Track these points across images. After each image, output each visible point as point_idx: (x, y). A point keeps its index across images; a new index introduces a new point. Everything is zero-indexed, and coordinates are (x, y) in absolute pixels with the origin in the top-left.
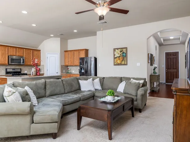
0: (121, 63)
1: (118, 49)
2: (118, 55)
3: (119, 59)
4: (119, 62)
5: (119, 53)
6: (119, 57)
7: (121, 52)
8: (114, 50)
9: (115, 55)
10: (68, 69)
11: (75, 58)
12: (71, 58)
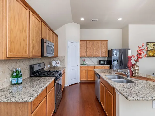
0: (153, 55)
1: (150, 43)
2: (151, 49)
3: (152, 52)
4: (151, 54)
5: (152, 46)
6: (152, 50)
7: (153, 46)
8: (147, 43)
9: (148, 48)
10: (84, 60)
11: (95, 48)
12: (89, 49)
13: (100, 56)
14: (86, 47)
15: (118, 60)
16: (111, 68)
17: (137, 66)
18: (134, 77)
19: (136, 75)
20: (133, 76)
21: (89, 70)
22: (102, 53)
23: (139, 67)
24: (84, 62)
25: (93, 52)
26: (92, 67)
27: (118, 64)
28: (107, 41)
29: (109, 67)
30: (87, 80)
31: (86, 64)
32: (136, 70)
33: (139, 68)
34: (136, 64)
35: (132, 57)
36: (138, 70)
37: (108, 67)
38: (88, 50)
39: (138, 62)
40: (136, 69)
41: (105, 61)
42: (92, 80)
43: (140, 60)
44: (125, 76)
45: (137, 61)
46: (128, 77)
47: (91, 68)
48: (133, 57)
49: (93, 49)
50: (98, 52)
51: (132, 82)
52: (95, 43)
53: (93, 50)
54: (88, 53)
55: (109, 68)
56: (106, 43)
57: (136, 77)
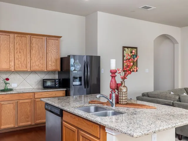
1: (128, 48)
7: (131, 52)
8: (124, 48)
9: (124, 56)
10: (7, 79)
11: (33, 52)
12: (20, 52)
13: (46, 70)
14: (12, 48)
15: (80, 78)
16: (67, 94)
17: (124, 86)
18: (121, 105)
19: (123, 102)
20: (119, 104)
21: (21, 101)
22: (50, 63)
23: (127, 88)
24: (6, 84)
25: (29, 61)
26: (28, 95)
27: (81, 85)
28: (59, 39)
29: (64, 92)
30: (16, 126)
31: (11, 90)
32: (124, 93)
33: (127, 90)
34: (124, 83)
35: (116, 72)
36: (126, 93)
37: (61, 92)
38: (16, 56)
39: (125, 80)
40: (124, 91)
41: (55, 80)
42: (29, 123)
43: (129, 77)
44: (107, 105)
45: (124, 78)
46: (112, 106)
47: (27, 98)
48: (118, 72)
49: (29, 54)
50: (40, 61)
51: (121, 113)
52: (34, 40)
53: (29, 56)
54: (16, 61)
55: (64, 95)
56: (57, 41)
57: (123, 104)
